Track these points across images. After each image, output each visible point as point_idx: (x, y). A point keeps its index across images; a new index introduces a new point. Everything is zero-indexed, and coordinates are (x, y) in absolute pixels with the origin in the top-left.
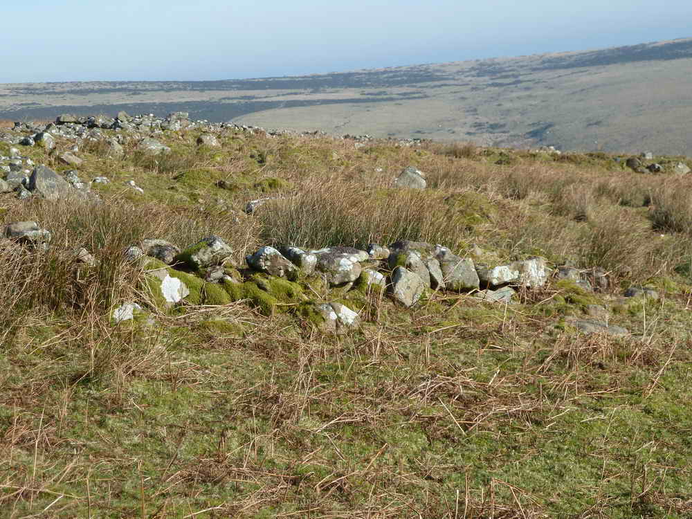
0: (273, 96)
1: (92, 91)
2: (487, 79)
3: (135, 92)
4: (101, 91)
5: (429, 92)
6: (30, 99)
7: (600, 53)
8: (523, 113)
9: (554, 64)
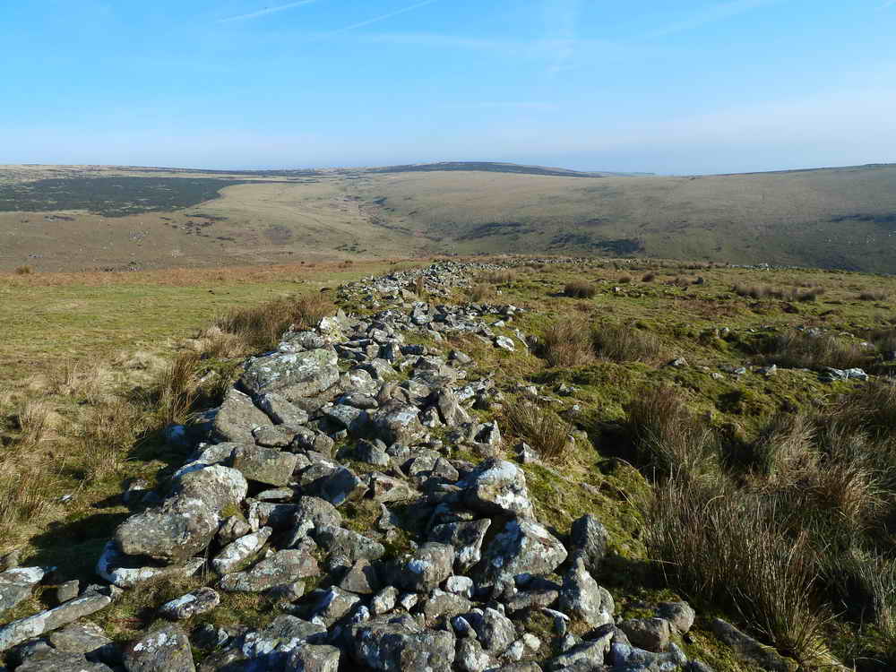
0: (244, 177)
1: (152, 171)
2: (344, 176)
3: (174, 172)
4: (156, 171)
5: (320, 180)
6: (119, 172)
7: (392, 167)
8: (369, 192)
9: (374, 171)
